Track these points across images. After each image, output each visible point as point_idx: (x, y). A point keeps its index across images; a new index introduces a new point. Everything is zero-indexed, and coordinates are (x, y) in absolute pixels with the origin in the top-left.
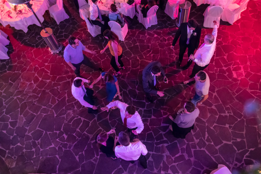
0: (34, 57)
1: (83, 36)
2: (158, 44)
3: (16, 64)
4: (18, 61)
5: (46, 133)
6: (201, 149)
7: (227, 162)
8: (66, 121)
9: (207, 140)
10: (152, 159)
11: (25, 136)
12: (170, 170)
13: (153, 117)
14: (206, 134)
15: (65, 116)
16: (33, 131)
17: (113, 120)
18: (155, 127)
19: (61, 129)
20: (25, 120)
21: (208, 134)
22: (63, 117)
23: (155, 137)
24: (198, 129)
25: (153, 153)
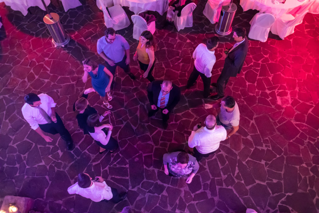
0: (31, 48)
1: (98, 29)
2: (190, 51)
3: (7, 54)
4: (10, 50)
5: (36, 146)
6: (228, 187)
7: (258, 206)
9: (236, 178)
10: (166, 193)
11: (8, 147)
12: (187, 209)
13: (173, 141)
14: (236, 169)
16: (19, 142)
17: (123, 139)
19: (56, 143)
20: (11, 127)
21: (239, 169)
24: (227, 162)
25: (168, 187)
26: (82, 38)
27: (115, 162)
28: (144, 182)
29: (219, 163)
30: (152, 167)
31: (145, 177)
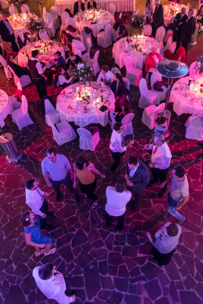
1: (48, 143)
6: (189, 289)
8: (17, 246)
9: (196, 278)
10: (125, 302)
13: (127, 244)
14: (195, 269)
15: (17, 239)
17: (77, 246)
18: (129, 257)
19: (10, 256)
21: (198, 269)
22: (13, 240)
23: (129, 272)
24: (184, 262)
25: (126, 294)
26: (34, 153)
27: (69, 272)
28: (101, 291)
29: (176, 264)
30: (108, 274)
31: (101, 285)
